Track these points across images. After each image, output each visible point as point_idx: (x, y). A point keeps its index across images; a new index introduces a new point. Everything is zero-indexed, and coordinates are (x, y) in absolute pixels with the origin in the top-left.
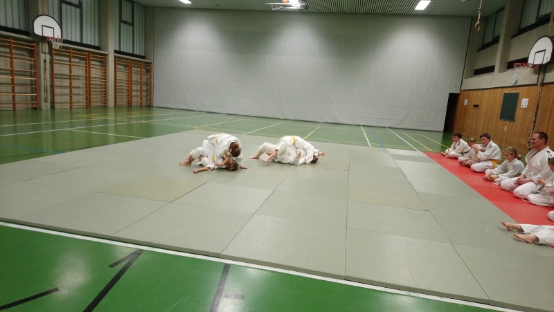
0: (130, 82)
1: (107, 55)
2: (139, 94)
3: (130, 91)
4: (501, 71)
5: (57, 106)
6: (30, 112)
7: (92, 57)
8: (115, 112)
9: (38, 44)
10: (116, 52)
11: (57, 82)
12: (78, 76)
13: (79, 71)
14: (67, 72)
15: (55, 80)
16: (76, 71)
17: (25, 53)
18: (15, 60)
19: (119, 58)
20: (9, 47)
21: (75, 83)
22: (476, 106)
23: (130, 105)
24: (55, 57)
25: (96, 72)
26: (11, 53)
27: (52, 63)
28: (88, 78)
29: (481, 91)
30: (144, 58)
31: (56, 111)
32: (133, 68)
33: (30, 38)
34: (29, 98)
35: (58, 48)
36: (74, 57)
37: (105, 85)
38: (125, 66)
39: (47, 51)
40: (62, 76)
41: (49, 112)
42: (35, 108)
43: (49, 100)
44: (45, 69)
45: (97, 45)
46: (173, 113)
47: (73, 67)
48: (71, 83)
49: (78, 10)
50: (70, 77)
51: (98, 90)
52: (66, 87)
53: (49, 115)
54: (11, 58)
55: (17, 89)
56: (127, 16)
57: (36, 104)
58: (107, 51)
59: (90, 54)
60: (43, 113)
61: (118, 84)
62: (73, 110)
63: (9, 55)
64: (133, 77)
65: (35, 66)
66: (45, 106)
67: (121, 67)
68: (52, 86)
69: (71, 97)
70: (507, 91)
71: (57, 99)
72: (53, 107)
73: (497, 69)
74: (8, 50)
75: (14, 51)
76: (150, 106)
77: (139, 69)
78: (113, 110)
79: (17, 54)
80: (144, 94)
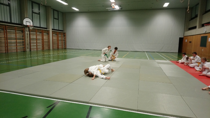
0: (58, 40)
1: (49, 31)
2: (61, 44)
3: (58, 43)
4: (199, 28)
5: (32, 50)
6: (22, 52)
7: (44, 32)
8: (53, 51)
9: (25, 28)
10: (52, 29)
11: (32, 42)
12: (39, 39)
13: (39, 37)
14: (35, 38)
15: (31, 41)
16: (38, 37)
17: (20, 32)
18: (17, 34)
19: (54, 31)
20: (15, 30)
21: (38, 41)
22: (190, 42)
23: (58, 49)
24: (31, 32)
27: (30, 35)
28: (43, 39)
29: (191, 36)
30: (63, 31)
31: (32, 52)
32: (59, 35)
33: (22, 26)
34: (22, 47)
35: (32, 29)
36: (37, 32)
37: (49, 42)
38: (56, 34)
39: (28, 30)
40: (33, 39)
41: (29, 52)
42: (24, 51)
43: (29, 48)
44: (27, 37)
45: (46, 27)
46: (74, 50)
48: (37, 41)
49: (39, 15)
50: (36, 39)
51: (47, 43)
52: (35, 43)
53: (29, 53)
54: (16, 34)
55: (18, 44)
56: (56, 17)
57: (24, 50)
58: (49, 29)
59: (43, 31)
60: (27, 52)
61: (53, 41)
62: (38, 51)
63: (15, 33)
64: (59, 38)
65: (24, 36)
66: (28, 50)
67: (55, 35)
68: (30, 43)
69: (37, 47)
70: (202, 35)
71: (32, 47)
72: (30, 51)
73: (197, 27)
74: (15, 31)
75: (17, 31)
76: (65, 49)
77: (61, 35)
78: (52, 50)
79: (17, 32)
80: (63, 44)
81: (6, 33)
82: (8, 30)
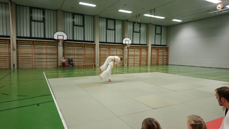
1: (148, 47)
2: (162, 60)
3: (158, 59)
6: (121, 66)
7: (143, 48)
9: (124, 46)
10: (152, 45)
11: (130, 57)
12: (137, 55)
13: (137, 53)
17: (121, 49)
18: (117, 52)
19: (153, 47)
20: (116, 48)
21: (136, 57)
24: (129, 50)
25: (144, 53)
26: (117, 50)
27: (128, 52)
28: (141, 55)
30: (166, 46)
32: (159, 50)
33: (122, 45)
36: (135, 49)
37: (147, 57)
39: (127, 48)
40: (131, 55)
42: (123, 65)
43: (127, 63)
44: (126, 54)
45: (145, 44)
47: (135, 52)
48: (134, 57)
49: (139, 34)
50: (134, 55)
52: (132, 59)
53: (127, 67)
58: (148, 45)
60: (125, 67)
61: (152, 57)
62: (135, 66)
64: (159, 53)
65: (123, 53)
66: (126, 65)
67: (154, 50)
69: (134, 62)
71: (129, 62)
72: (128, 65)
75: (118, 49)
76: (167, 64)
78: (150, 66)
80: (165, 60)
81: (110, 51)
82: (111, 49)
